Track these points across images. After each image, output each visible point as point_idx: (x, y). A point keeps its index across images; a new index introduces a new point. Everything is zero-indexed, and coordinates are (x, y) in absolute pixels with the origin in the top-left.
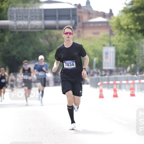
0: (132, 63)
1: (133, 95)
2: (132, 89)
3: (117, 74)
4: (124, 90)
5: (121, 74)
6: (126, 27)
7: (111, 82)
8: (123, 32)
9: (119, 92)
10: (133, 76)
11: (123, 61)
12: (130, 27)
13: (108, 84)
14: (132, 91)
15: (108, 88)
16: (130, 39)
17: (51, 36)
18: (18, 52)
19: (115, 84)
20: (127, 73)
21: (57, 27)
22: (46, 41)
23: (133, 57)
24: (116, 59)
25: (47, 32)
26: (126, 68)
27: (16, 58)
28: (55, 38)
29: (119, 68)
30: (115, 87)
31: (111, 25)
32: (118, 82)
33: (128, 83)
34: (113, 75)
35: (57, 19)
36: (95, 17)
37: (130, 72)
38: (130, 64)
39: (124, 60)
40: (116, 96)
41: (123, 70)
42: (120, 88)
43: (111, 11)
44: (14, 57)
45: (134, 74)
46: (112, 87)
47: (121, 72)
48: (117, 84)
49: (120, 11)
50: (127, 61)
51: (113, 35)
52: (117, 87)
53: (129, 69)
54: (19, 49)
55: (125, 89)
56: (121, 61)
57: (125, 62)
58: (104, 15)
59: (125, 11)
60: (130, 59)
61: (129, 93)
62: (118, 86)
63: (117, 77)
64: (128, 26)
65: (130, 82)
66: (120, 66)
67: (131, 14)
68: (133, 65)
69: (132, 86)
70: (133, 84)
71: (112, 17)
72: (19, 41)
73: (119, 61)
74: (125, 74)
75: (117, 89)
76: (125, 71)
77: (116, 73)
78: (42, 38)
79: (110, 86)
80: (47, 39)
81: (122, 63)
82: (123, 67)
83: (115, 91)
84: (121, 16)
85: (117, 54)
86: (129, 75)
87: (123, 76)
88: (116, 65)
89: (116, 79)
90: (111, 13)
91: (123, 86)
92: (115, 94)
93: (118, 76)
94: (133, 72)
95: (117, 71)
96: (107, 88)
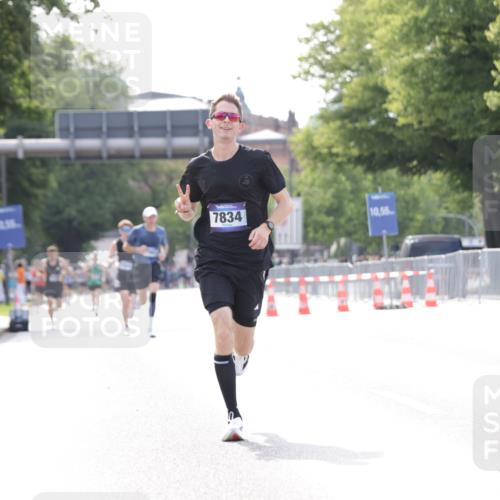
0: (341, 236)
1: (343, 308)
2: (342, 295)
3: (308, 261)
4: (324, 297)
5: (316, 261)
6: (325, 151)
7: (294, 279)
8: (320, 165)
9: (313, 302)
10: (345, 264)
11: (321, 231)
12: (335, 150)
13: (288, 283)
14: (343, 298)
15: (288, 292)
16: (335, 180)
17: (155, 173)
18: (81, 212)
19: (302, 282)
20: (330, 257)
21: (169, 153)
22: (143, 185)
23: (342, 220)
24: (306, 226)
25: (145, 165)
26: (329, 248)
27: (75, 224)
28: (163, 178)
29: (312, 247)
30: (302, 289)
31: (292, 147)
32: (309, 279)
33: (332, 282)
34: (299, 262)
35: (169, 135)
36: (256, 130)
37: (336, 256)
38: (336, 237)
39: (324, 227)
40: (304, 311)
41: (322, 252)
42: (315, 292)
43: (292, 115)
44: (70, 221)
45: (346, 261)
46: (296, 291)
47: (317, 256)
48: (307, 283)
49: (312, 117)
50: (330, 231)
51: (298, 171)
52: (307, 291)
53: (334, 248)
54: (83, 203)
55: (326, 294)
56: (316, 231)
57: (324, 233)
58: (276, 125)
59: (325, 117)
60: (337, 226)
61: (335, 302)
62: (310, 288)
63: (308, 268)
64: (330, 147)
65: (338, 278)
66: (315, 241)
67: (338, 123)
68: (343, 241)
69: (341, 288)
70: (345, 282)
71: (294, 130)
72: (82, 185)
73: (310, 229)
74: (325, 261)
75: (308, 295)
76: (326, 254)
77: (306, 259)
78: (134, 179)
79: (291, 289)
80: (146, 181)
81: (319, 235)
82: (322, 244)
83: (303, 298)
84: (316, 129)
85: (308, 213)
86: (335, 263)
87: (320, 264)
88: (305, 239)
89: (305, 272)
90: (292, 122)
91: (321, 289)
92: (303, 307)
93: (310, 265)
94: (344, 256)
95: (308, 254)
96: (284, 293)
